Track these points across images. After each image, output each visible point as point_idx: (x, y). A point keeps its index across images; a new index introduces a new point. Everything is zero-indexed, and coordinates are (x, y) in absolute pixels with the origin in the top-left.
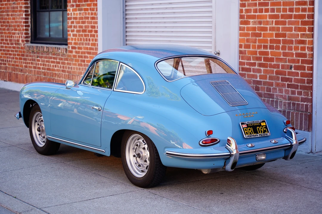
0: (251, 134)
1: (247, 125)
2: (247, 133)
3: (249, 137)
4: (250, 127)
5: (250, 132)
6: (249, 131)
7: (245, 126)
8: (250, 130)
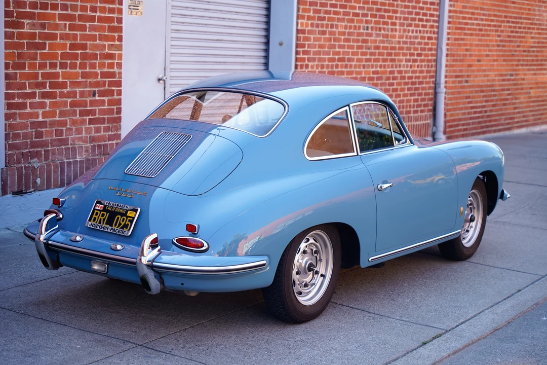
0: (100, 223)
1: (105, 206)
2: (95, 218)
3: (91, 227)
4: (107, 211)
5: (101, 219)
6: (100, 217)
7: (99, 207)
8: (103, 215)
